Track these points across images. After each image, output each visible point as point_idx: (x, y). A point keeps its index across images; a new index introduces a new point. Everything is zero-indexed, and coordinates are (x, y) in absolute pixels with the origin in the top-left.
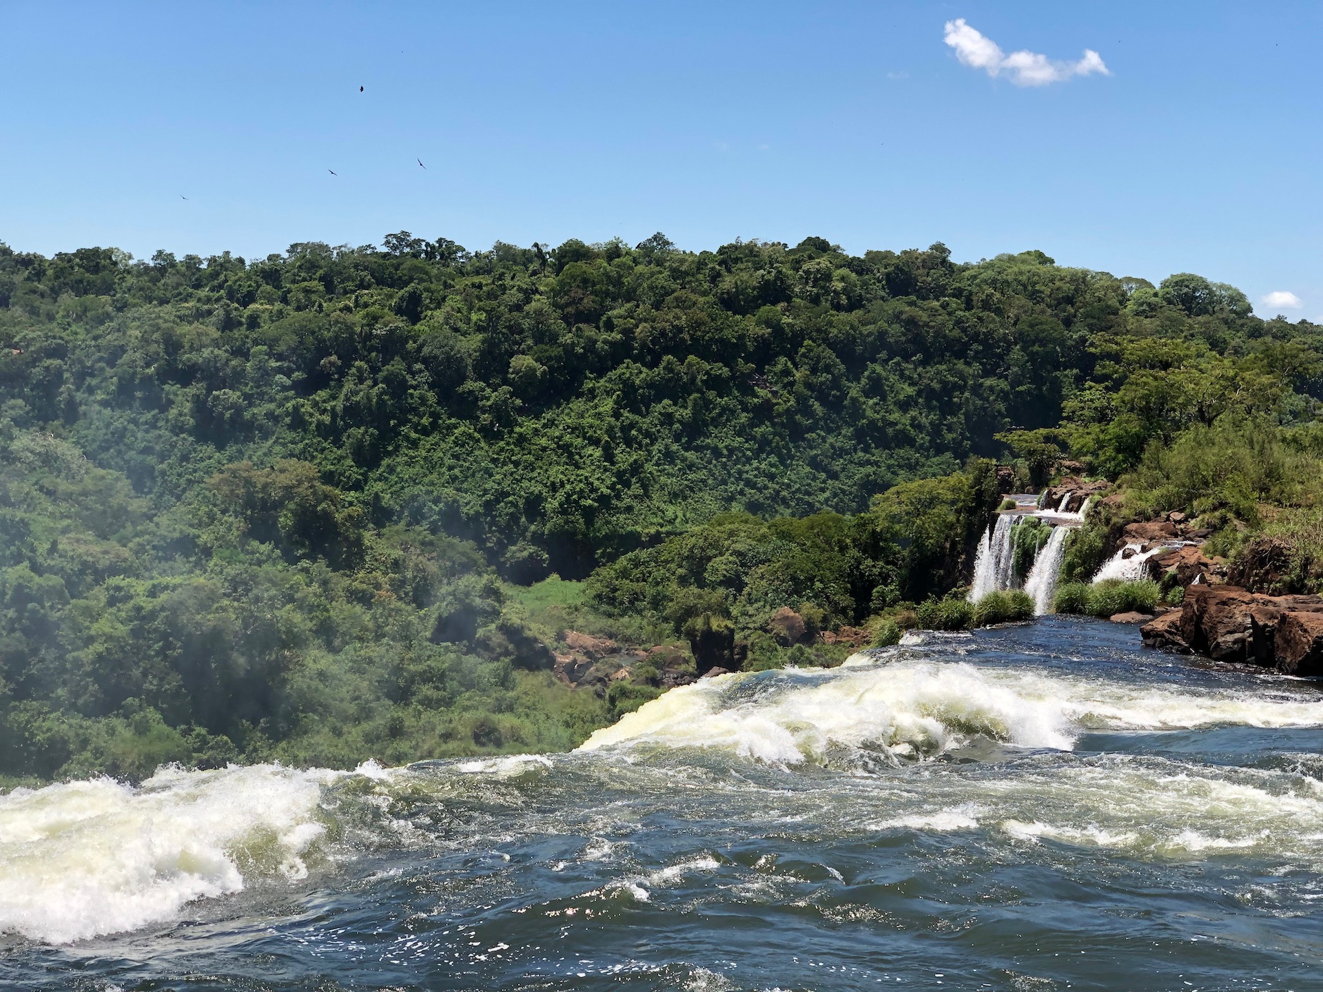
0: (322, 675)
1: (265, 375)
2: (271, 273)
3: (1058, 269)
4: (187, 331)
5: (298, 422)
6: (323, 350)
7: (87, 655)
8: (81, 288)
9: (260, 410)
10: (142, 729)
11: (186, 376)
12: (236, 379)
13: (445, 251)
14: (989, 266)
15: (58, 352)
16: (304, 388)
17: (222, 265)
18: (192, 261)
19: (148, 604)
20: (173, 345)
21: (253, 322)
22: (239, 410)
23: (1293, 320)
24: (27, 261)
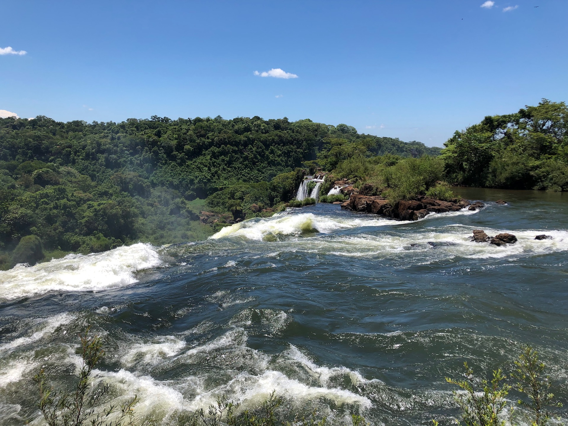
0: (143, 224)
1: (122, 151)
2: (122, 126)
3: (313, 123)
4: (103, 141)
5: (131, 163)
6: (137, 145)
7: (83, 221)
8: (74, 131)
9: (122, 160)
10: (98, 238)
11: (103, 152)
12: (115, 152)
13: (166, 120)
14: (298, 122)
15: (70, 147)
16: (132, 154)
17: (110, 124)
18: (102, 123)
19: (98, 208)
20: (99, 144)
21: (119, 138)
22: (117, 160)
23: (366, 134)
24: (60, 124)
